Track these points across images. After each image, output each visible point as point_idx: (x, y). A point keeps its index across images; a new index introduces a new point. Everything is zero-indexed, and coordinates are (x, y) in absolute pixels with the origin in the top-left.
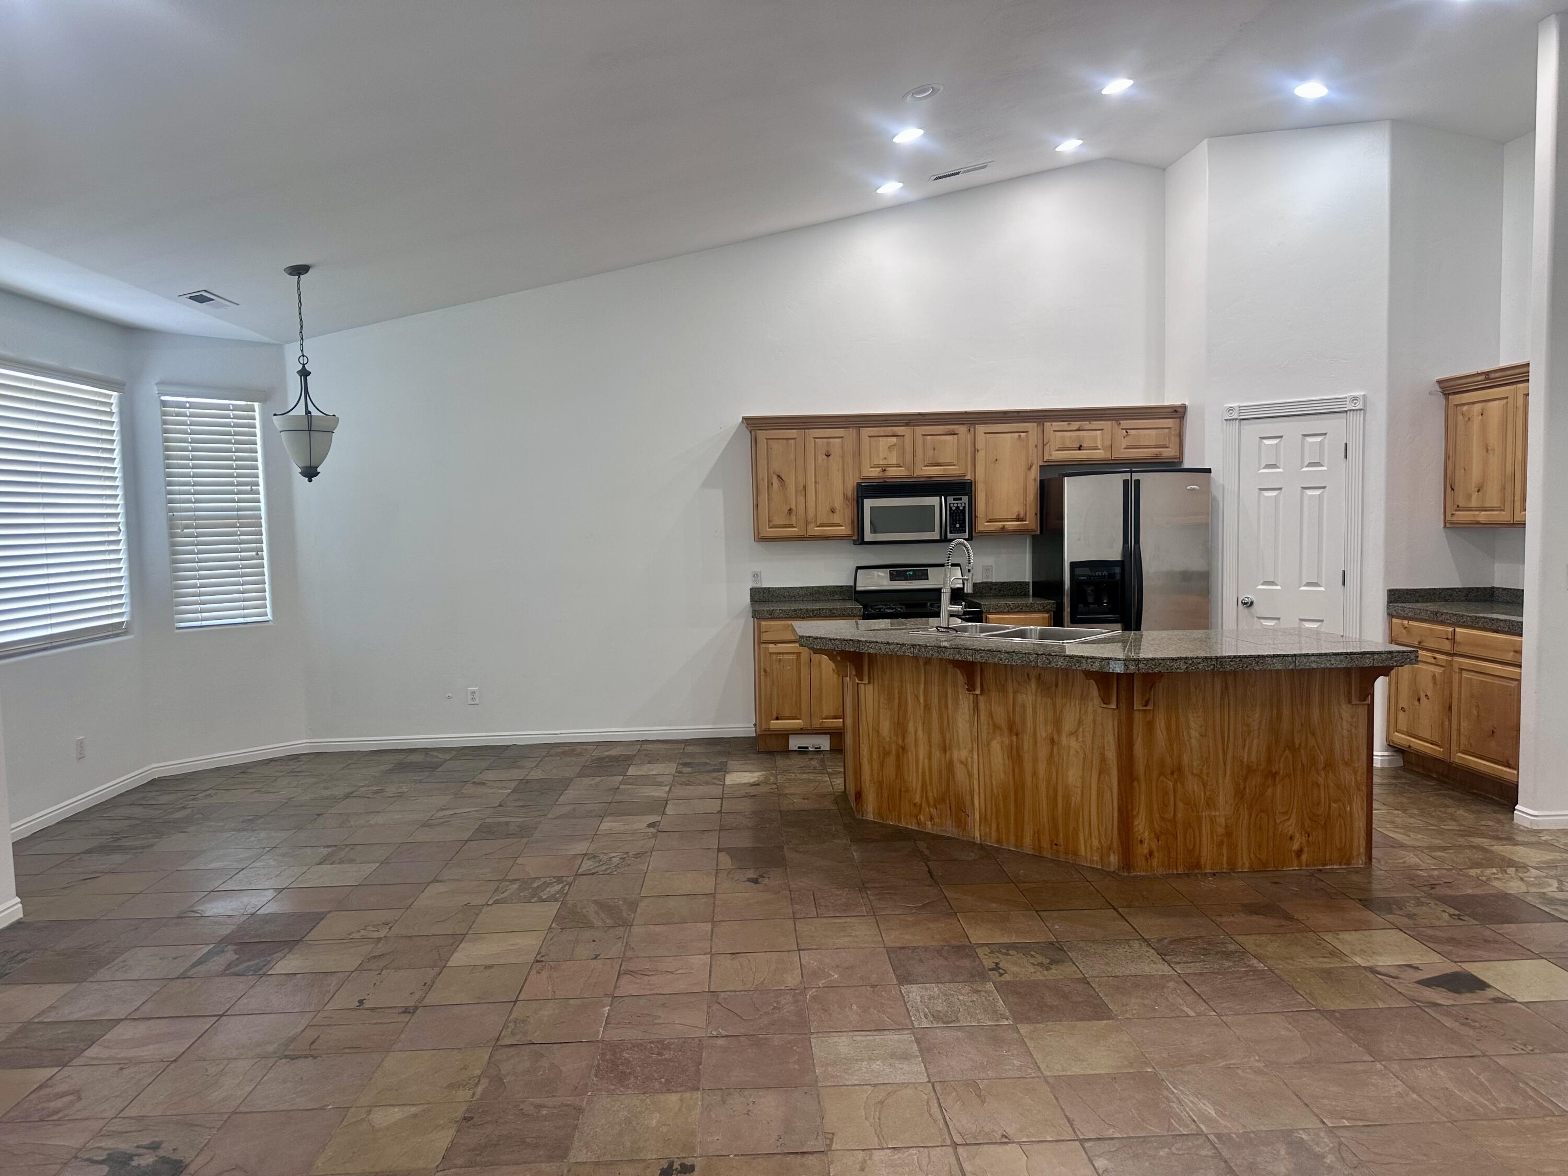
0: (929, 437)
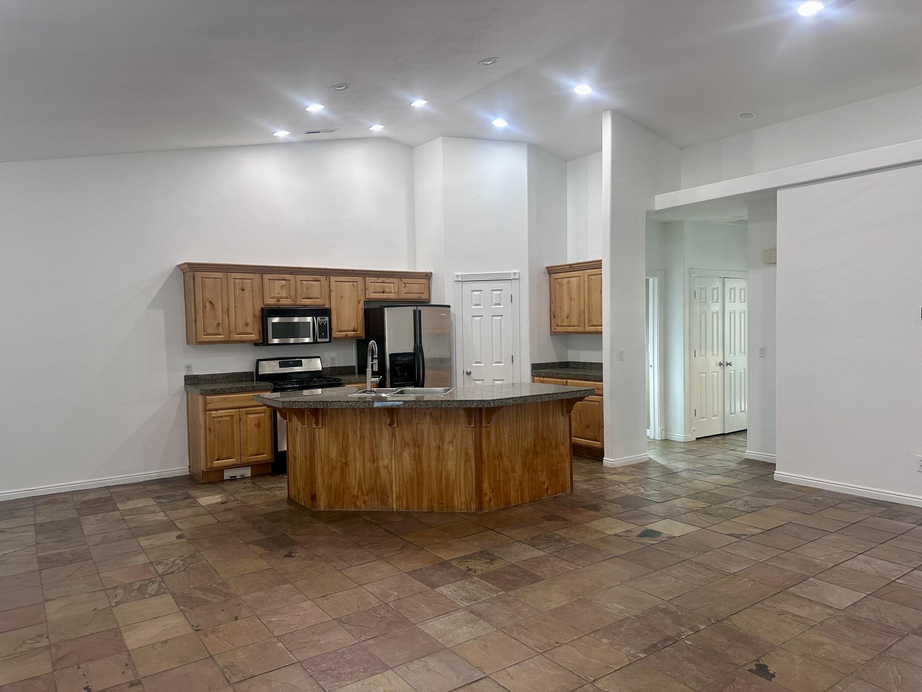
0: (304, 282)
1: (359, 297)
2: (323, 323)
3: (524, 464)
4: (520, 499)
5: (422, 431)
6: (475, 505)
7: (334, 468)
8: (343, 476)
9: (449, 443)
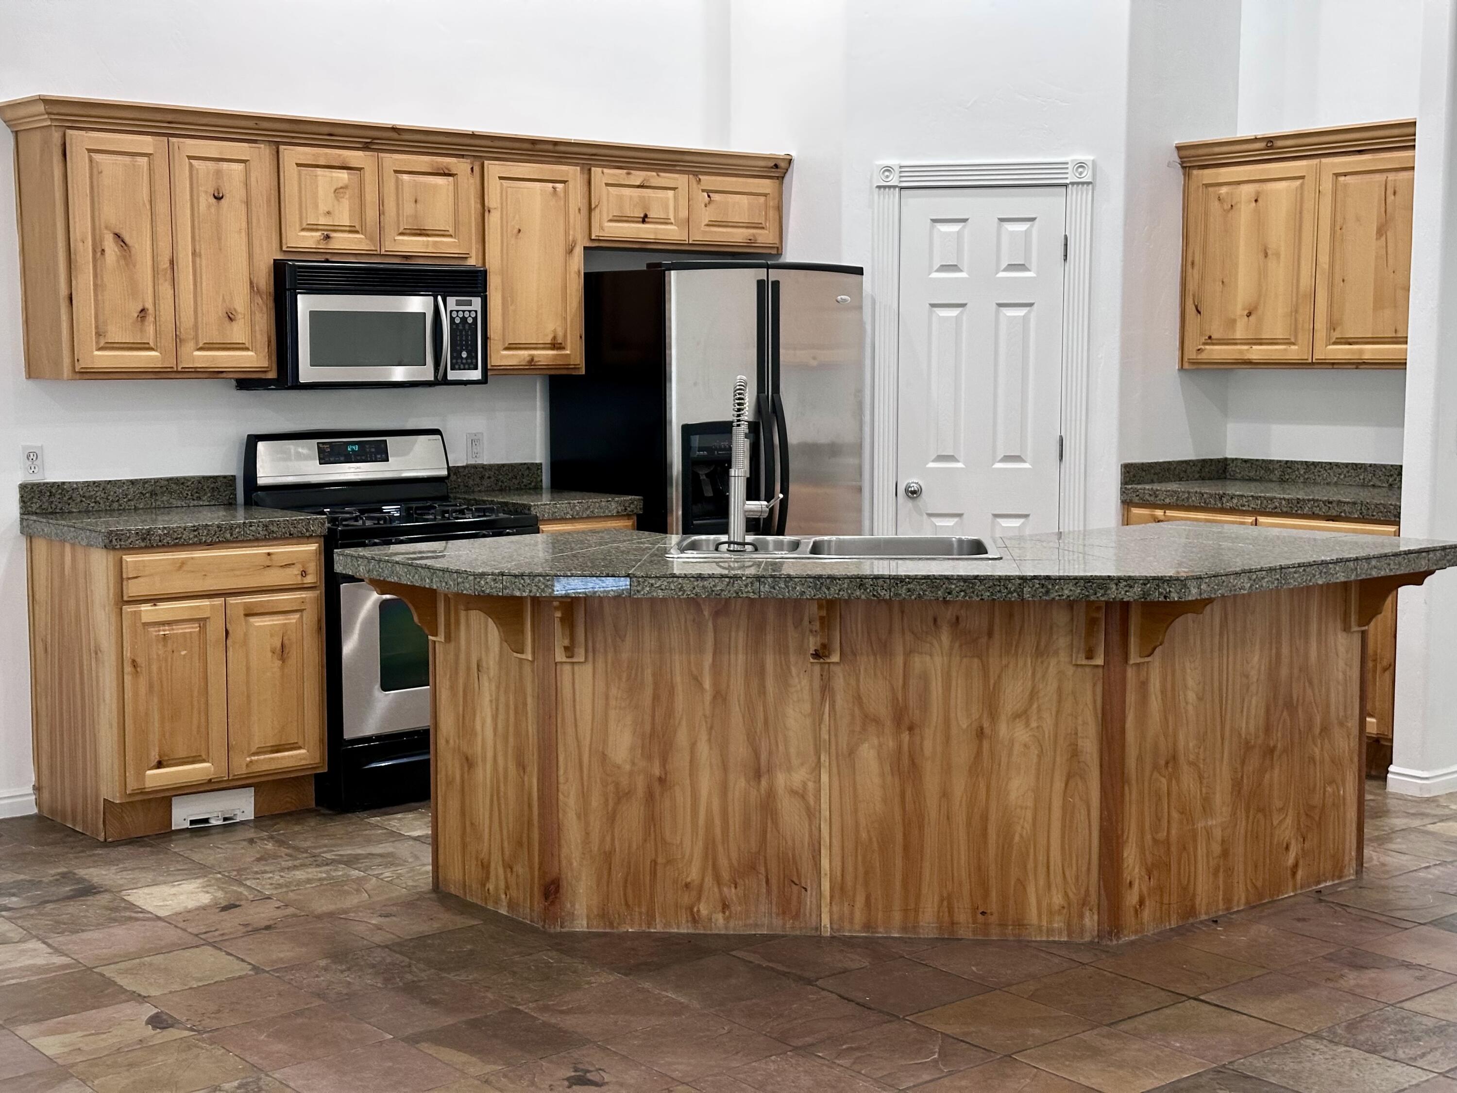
0: (405, 177)
1: (571, 232)
2: (464, 319)
3: (1237, 785)
4: (1221, 898)
5: (925, 678)
6: (1096, 917)
7: (623, 796)
8: (652, 820)
9: (1016, 716)
